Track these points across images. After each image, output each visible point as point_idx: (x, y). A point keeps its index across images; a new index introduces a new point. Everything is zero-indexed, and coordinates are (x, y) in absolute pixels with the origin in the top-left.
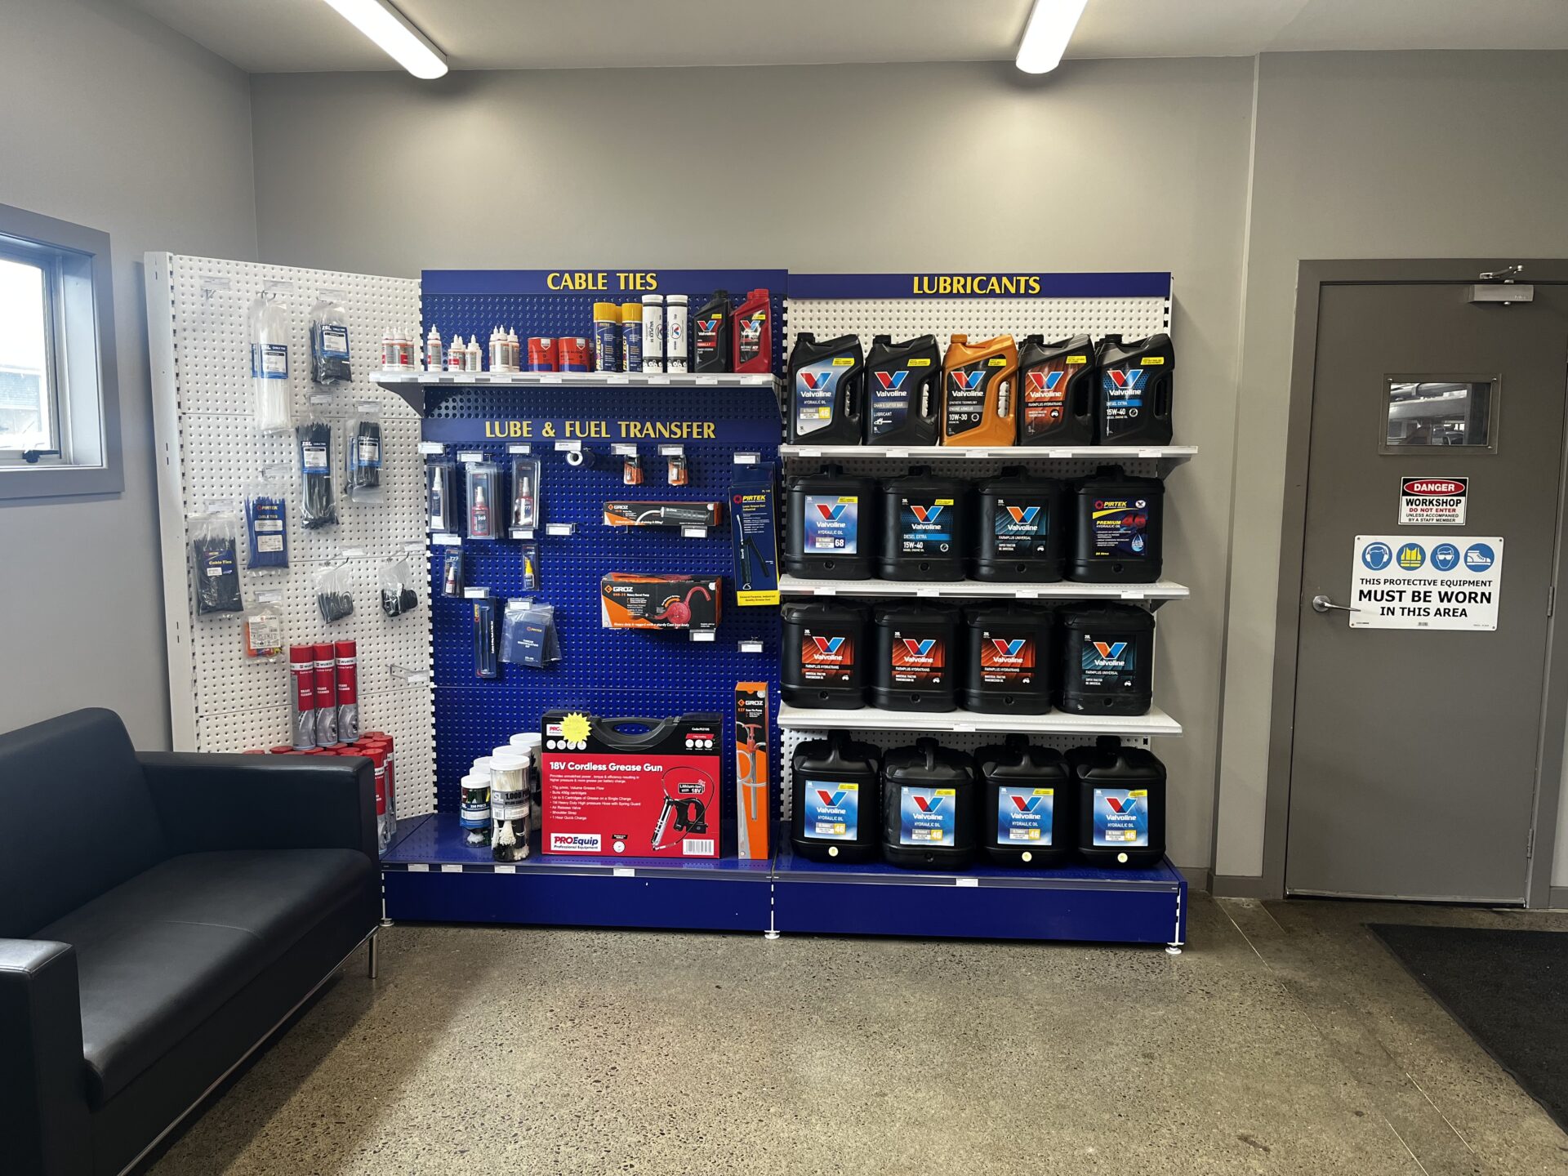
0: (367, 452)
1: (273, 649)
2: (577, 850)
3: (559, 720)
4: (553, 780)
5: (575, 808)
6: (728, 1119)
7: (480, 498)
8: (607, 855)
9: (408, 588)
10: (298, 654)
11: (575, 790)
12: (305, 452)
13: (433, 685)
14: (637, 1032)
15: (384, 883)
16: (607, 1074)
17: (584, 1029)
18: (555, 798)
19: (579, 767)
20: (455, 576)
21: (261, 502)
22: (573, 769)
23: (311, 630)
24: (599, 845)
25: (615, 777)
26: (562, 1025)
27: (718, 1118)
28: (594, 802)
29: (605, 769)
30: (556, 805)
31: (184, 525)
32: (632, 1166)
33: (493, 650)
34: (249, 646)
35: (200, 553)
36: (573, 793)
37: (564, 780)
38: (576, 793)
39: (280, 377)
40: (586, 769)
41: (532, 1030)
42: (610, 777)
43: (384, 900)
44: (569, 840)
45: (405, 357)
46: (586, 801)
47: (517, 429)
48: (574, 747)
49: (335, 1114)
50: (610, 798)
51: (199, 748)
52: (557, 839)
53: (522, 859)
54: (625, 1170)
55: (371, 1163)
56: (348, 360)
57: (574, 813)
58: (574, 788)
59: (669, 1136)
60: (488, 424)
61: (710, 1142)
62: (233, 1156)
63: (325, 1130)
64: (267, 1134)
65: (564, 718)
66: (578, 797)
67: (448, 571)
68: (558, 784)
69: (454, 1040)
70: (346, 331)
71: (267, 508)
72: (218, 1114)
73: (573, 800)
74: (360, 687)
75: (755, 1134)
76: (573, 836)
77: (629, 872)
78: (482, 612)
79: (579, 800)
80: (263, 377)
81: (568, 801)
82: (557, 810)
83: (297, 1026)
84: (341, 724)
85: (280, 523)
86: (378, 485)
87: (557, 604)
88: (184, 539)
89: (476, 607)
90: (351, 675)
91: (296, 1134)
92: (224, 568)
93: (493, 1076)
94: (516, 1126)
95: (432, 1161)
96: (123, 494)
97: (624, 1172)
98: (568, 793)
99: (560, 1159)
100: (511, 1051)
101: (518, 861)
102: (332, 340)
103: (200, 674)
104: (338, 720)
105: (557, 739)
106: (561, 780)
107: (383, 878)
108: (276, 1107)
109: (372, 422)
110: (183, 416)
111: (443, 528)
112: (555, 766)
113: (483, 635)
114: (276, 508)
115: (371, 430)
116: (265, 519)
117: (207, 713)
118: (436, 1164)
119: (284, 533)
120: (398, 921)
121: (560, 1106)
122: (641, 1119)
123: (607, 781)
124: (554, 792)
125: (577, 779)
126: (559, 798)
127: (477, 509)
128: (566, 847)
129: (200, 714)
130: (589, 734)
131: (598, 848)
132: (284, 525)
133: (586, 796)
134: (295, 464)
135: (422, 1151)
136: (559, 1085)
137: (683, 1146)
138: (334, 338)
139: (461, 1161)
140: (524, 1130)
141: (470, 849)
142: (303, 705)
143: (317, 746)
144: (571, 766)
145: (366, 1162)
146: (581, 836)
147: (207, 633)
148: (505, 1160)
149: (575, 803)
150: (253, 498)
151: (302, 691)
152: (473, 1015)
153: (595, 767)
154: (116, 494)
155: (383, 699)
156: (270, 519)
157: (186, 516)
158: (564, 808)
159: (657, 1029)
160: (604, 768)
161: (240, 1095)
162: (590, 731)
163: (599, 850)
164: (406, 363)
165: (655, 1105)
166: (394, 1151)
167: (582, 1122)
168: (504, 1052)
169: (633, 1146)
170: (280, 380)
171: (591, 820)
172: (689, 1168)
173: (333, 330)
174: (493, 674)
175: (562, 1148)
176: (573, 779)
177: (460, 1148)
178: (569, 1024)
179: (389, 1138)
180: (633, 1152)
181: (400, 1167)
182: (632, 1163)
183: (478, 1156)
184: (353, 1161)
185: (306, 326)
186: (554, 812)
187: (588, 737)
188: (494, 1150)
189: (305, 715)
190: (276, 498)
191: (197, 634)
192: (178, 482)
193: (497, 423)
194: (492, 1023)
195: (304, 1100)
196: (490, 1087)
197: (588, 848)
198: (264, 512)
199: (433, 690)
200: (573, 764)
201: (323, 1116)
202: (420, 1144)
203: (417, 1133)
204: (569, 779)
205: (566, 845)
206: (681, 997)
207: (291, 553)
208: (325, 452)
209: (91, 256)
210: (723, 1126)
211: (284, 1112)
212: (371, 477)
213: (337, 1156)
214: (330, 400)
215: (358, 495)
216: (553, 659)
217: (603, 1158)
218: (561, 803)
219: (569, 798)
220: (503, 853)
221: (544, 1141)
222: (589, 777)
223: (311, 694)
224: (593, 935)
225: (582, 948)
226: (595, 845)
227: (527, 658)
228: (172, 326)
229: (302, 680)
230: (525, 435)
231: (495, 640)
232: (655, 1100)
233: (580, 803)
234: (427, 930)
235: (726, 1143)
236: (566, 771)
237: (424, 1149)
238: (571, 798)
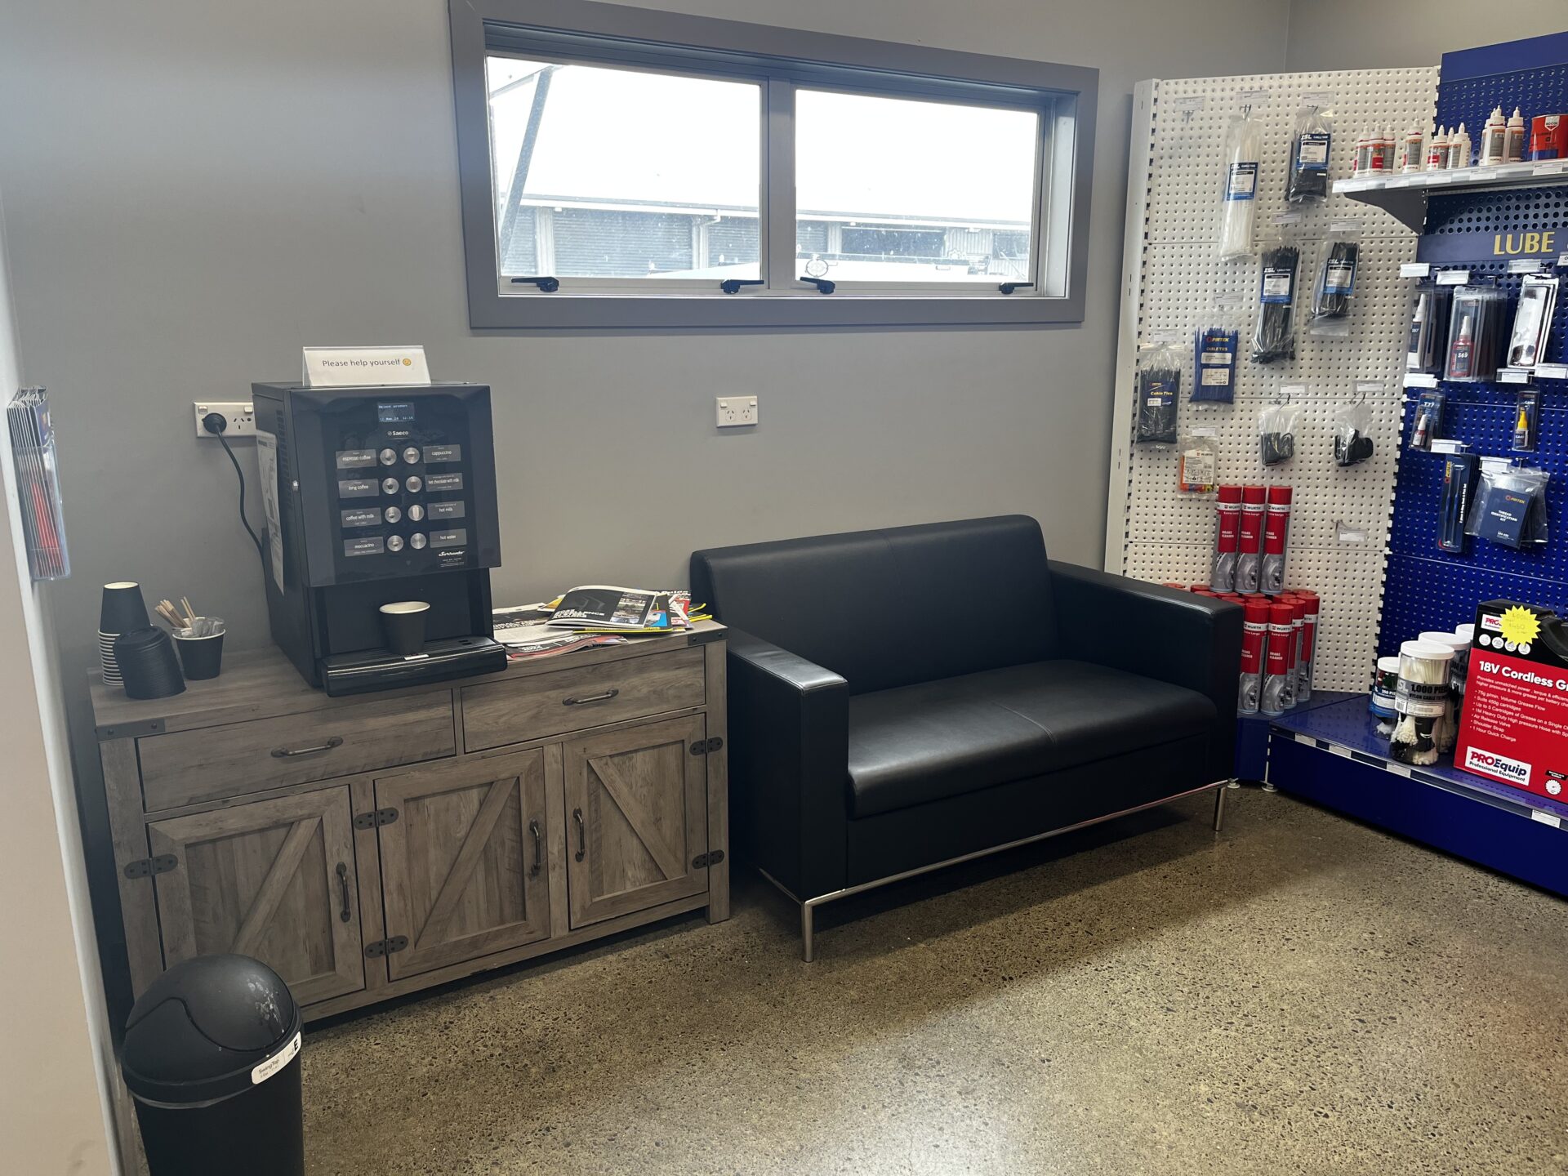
0: (1336, 277)
1: (1205, 486)
2: (1498, 774)
3: (1499, 611)
4: (1481, 684)
5: (1504, 724)
6: (1487, 1135)
7: (1465, 330)
8: (1536, 794)
9: (1364, 434)
10: (1229, 494)
11: (1506, 702)
12: (1266, 280)
13: (1387, 551)
14: (1455, 997)
15: (1270, 745)
16: (1379, 1020)
17: (1393, 966)
18: (1480, 705)
19: (1515, 675)
20: (1427, 426)
21: (1212, 333)
22: (1508, 675)
23: (1248, 471)
24: (1527, 777)
25: (1563, 699)
26: (1372, 952)
27: (1474, 1128)
28: (1529, 722)
29: (1551, 685)
30: (1480, 714)
31: (1136, 355)
32: (1326, 1116)
33: (1461, 519)
34: (1182, 480)
35: (1147, 383)
36: (1504, 705)
37: (1494, 687)
38: (1508, 706)
39: (1245, 198)
40: (1524, 679)
41: (1333, 941)
42: (1556, 697)
43: (1268, 763)
44: (1490, 761)
45: (1380, 160)
46: (1519, 719)
47: (1534, 242)
48: (1515, 648)
49: (1090, 924)
50: (1550, 724)
51: (1125, 571)
52: (1474, 755)
53: (1423, 766)
54: (1315, 1115)
55: (1087, 976)
56: (1325, 171)
57: (1502, 730)
58: (1506, 699)
59: (1398, 1113)
60: (1498, 238)
61: (1441, 1145)
62: (992, 917)
63: (1073, 932)
64: (1029, 914)
65: (1507, 610)
66: (1510, 712)
67: (1419, 419)
68: (1487, 690)
69: (1244, 915)
70: (1329, 138)
71: (1218, 340)
72: (1007, 882)
73: (1502, 714)
74: (1290, 539)
75: (1508, 1168)
76: (1496, 756)
77: (1553, 821)
78: (1455, 472)
79: (1510, 716)
80: (1228, 200)
81: (1496, 713)
82: (1480, 720)
83: (1119, 843)
84: (1263, 573)
85: (1229, 356)
86: (1345, 316)
87: (1555, 471)
88: (1134, 369)
89: (1449, 465)
90: (1280, 524)
91: (1049, 924)
92: (1164, 399)
93: (1255, 963)
94: (1239, 1016)
95: (1136, 1002)
96: (1083, 324)
97: (1313, 1116)
98: (1497, 704)
99: (1257, 1067)
100: (1294, 950)
101: (1417, 765)
102: (1310, 150)
103: (1134, 502)
104: (1260, 568)
105: (1493, 634)
106: (1491, 686)
107: (1270, 741)
108: (1050, 897)
109: (1350, 242)
110: (1149, 246)
111: (1418, 367)
112: (1486, 667)
113: (1452, 499)
114: (1227, 340)
115: (1348, 253)
116: (1214, 352)
117: (1136, 540)
118: (1137, 1007)
119: (1232, 367)
120: (1282, 790)
121: (1299, 1022)
122: (1378, 1080)
123: (1550, 701)
124: (1479, 698)
125: (1511, 689)
126: (1485, 706)
127: (1461, 344)
128: (1485, 768)
129: (1130, 539)
130: (1536, 637)
131: (1525, 780)
132: (1234, 359)
133: (1520, 713)
134: (1256, 293)
135: (1135, 990)
136: (1315, 1004)
137: (1404, 1129)
138: (1313, 148)
139: (1161, 1016)
140: (1243, 1023)
141: (1377, 740)
142: (1222, 546)
143: (1234, 591)
144: (1507, 671)
145: (1083, 973)
146: (1505, 760)
147: (1145, 462)
148: (1202, 1038)
149: (1503, 718)
150: (1205, 330)
151: (1223, 532)
152: (1283, 902)
153: (1537, 680)
154: (1076, 322)
155: (1324, 556)
156: (1219, 351)
157: (1139, 347)
158: (1488, 720)
159: (1484, 1006)
160: (1550, 683)
161: (1034, 876)
162: (1537, 633)
163: (1526, 783)
164: (1381, 167)
165: (1409, 1076)
166: (1112, 977)
167: (1310, 1049)
168: (1286, 947)
169: (1345, 1099)
170: (1244, 201)
171: (1520, 745)
172: (1391, 1154)
173: (1313, 139)
174: (1457, 548)
175: (1267, 1060)
176: (1507, 688)
177: (1170, 1006)
178: (1381, 954)
179: (1117, 965)
180: (1340, 1105)
181: (1106, 992)
182: (1329, 1113)
183: (1180, 1020)
184: (1073, 967)
185: (1289, 137)
186: (1476, 722)
187: (1533, 639)
188: (1199, 1024)
189: (1223, 556)
190: (1229, 330)
191: (1136, 462)
192: (1135, 312)
193: (1510, 237)
194: (1296, 916)
195: (1078, 902)
196: (1244, 970)
197: (1513, 777)
198: (1214, 344)
199: (1387, 557)
200: (1509, 669)
201: (1080, 921)
202: (1138, 983)
203: (1144, 973)
204: (1502, 686)
205: (1485, 765)
206: (1548, 986)
207: (1239, 388)
208: (1289, 279)
209: (1077, 93)
210: (1473, 1139)
211: (1054, 904)
212: (1339, 307)
213: (1065, 957)
214: (1298, 219)
215: (1319, 326)
216: (1537, 541)
217: (1302, 1092)
218: (1487, 713)
219: (1497, 710)
220: (1400, 752)
221: (1255, 1044)
222: (1528, 690)
223: (1233, 536)
224: (1492, 881)
225: (1466, 888)
226: (1521, 776)
227: (1500, 533)
228: (1149, 154)
229: (1225, 521)
230: (1544, 249)
231: (1465, 508)
232: (1412, 1071)
233: (1511, 720)
234: (1305, 808)
235: (1459, 1156)
236: (1499, 677)
237: (1138, 989)
238: (1501, 710)
